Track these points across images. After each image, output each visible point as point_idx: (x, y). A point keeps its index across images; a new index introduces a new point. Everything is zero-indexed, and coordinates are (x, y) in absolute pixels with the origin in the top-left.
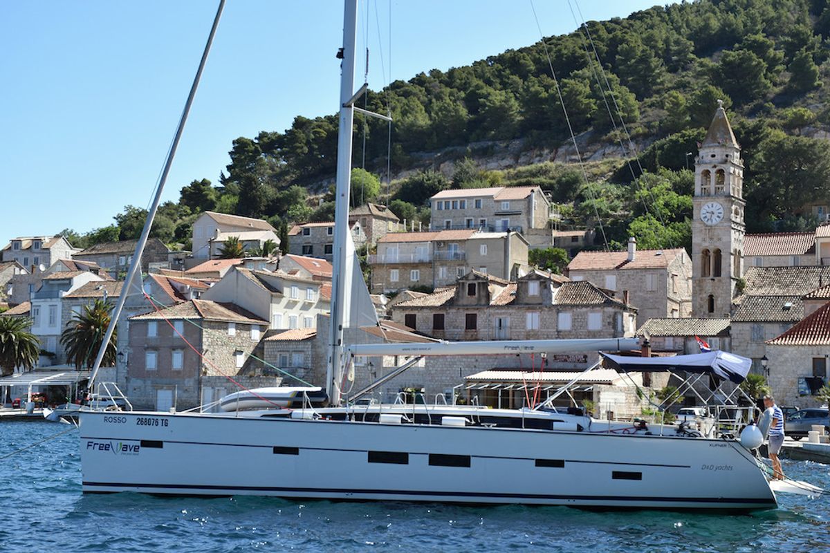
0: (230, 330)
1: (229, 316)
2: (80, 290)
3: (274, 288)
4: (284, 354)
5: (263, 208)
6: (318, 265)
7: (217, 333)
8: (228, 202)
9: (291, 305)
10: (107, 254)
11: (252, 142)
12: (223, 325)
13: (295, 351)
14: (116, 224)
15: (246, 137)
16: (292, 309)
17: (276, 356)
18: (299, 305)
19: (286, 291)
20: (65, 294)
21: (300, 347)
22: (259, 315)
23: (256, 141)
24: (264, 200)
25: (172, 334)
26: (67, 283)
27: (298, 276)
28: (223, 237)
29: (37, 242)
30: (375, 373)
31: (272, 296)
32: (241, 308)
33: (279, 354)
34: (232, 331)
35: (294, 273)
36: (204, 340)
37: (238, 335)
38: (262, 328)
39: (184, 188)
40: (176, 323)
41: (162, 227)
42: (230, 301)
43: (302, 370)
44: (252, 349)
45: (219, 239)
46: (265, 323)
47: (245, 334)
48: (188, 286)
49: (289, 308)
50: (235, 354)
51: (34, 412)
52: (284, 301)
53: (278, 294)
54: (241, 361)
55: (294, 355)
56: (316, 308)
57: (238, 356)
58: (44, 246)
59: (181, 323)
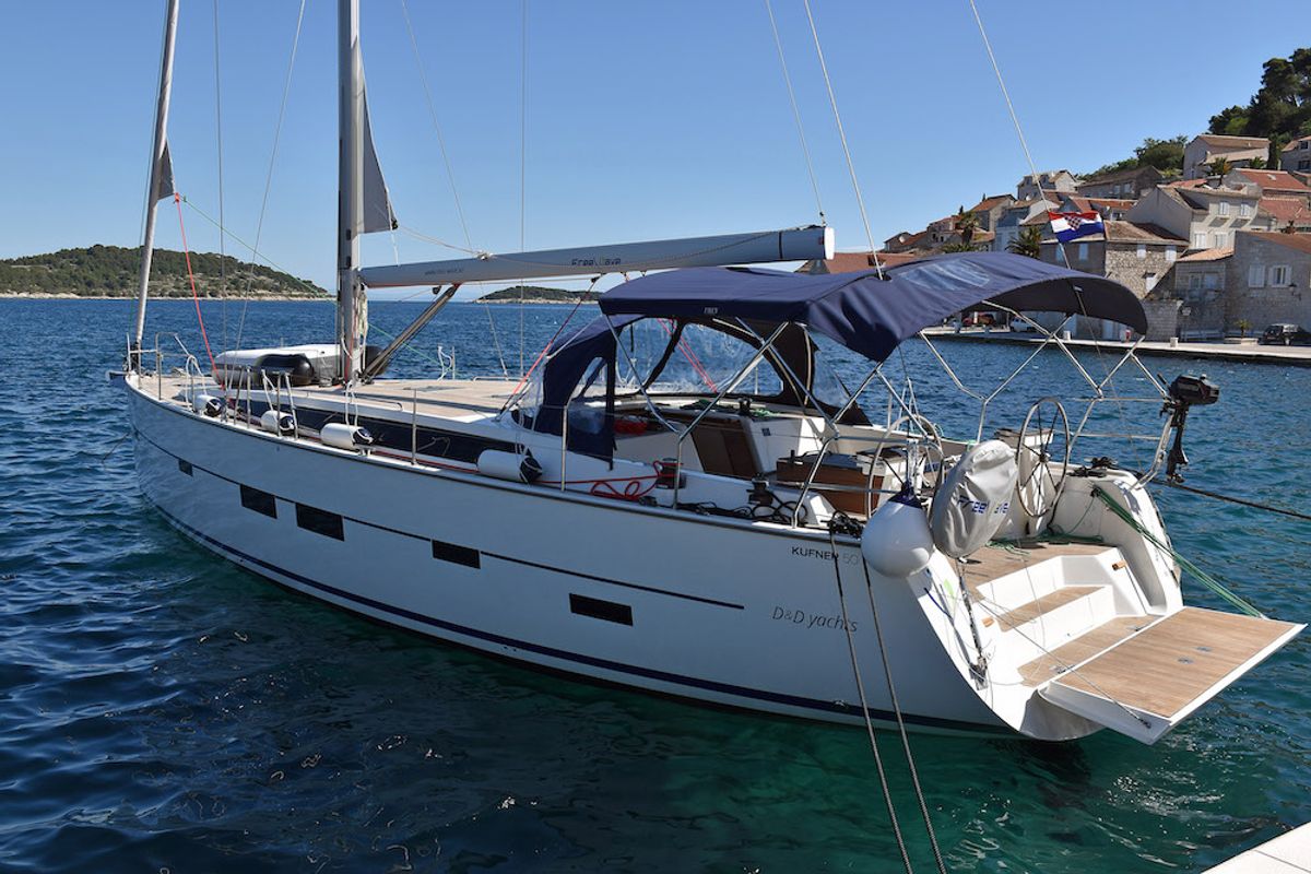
0: (1139, 251)
1: (1141, 237)
2: (1036, 218)
3: (1197, 205)
4: (1196, 276)
5: (1274, 127)
6: (1274, 178)
7: (1122, 255)
8: (1237, 124)
9: (1218, 222)
10: (1104, 184)
11: (1285, 61)
12: (1132, 247)
13: (1208, 272)
14: (1135, 156)
15: (1279, 58)
16: (1219, 226)
17: (1187, 278)
18: (1229, 223)
19: (1213, 208)
20: (1022, 222)
21: (1214, 267)
22: (1179, 234)
23: (1291, 60)
24: (1276, 118)
25: (1078, 257)
26: (1025, 212)
27: (1244, 192)
28: (1211, 159)
29: (1044, 178)
30: (1300, 295)
31: (1193, 213)
32: (1161, 228)
33: (1190, 275)
34: (1142, 253)
35: (1240, 188)
36: (1107, 262)
37: (1149, 256)
38: (1179, 249)
39: (1213, 117)
40: (1081, 245)
41: (1173, 155)
42: (1149, 221)
43: (1213, 293)
44: (1166, 270)
45: (1208, 161)
46: (1185, 243)
47: (1158, 255)
48: (1108, 208)
49: (1215, 226)
50: (1145, 276)
51: (961, 332)
52: (1209, 219)
53: (1201, 211)
54: (1151, 283)
55: (1206, 276)
56: (1251, 224)
57: (1148, 279)
58: (1050, 181)
59: (1086, 245)
